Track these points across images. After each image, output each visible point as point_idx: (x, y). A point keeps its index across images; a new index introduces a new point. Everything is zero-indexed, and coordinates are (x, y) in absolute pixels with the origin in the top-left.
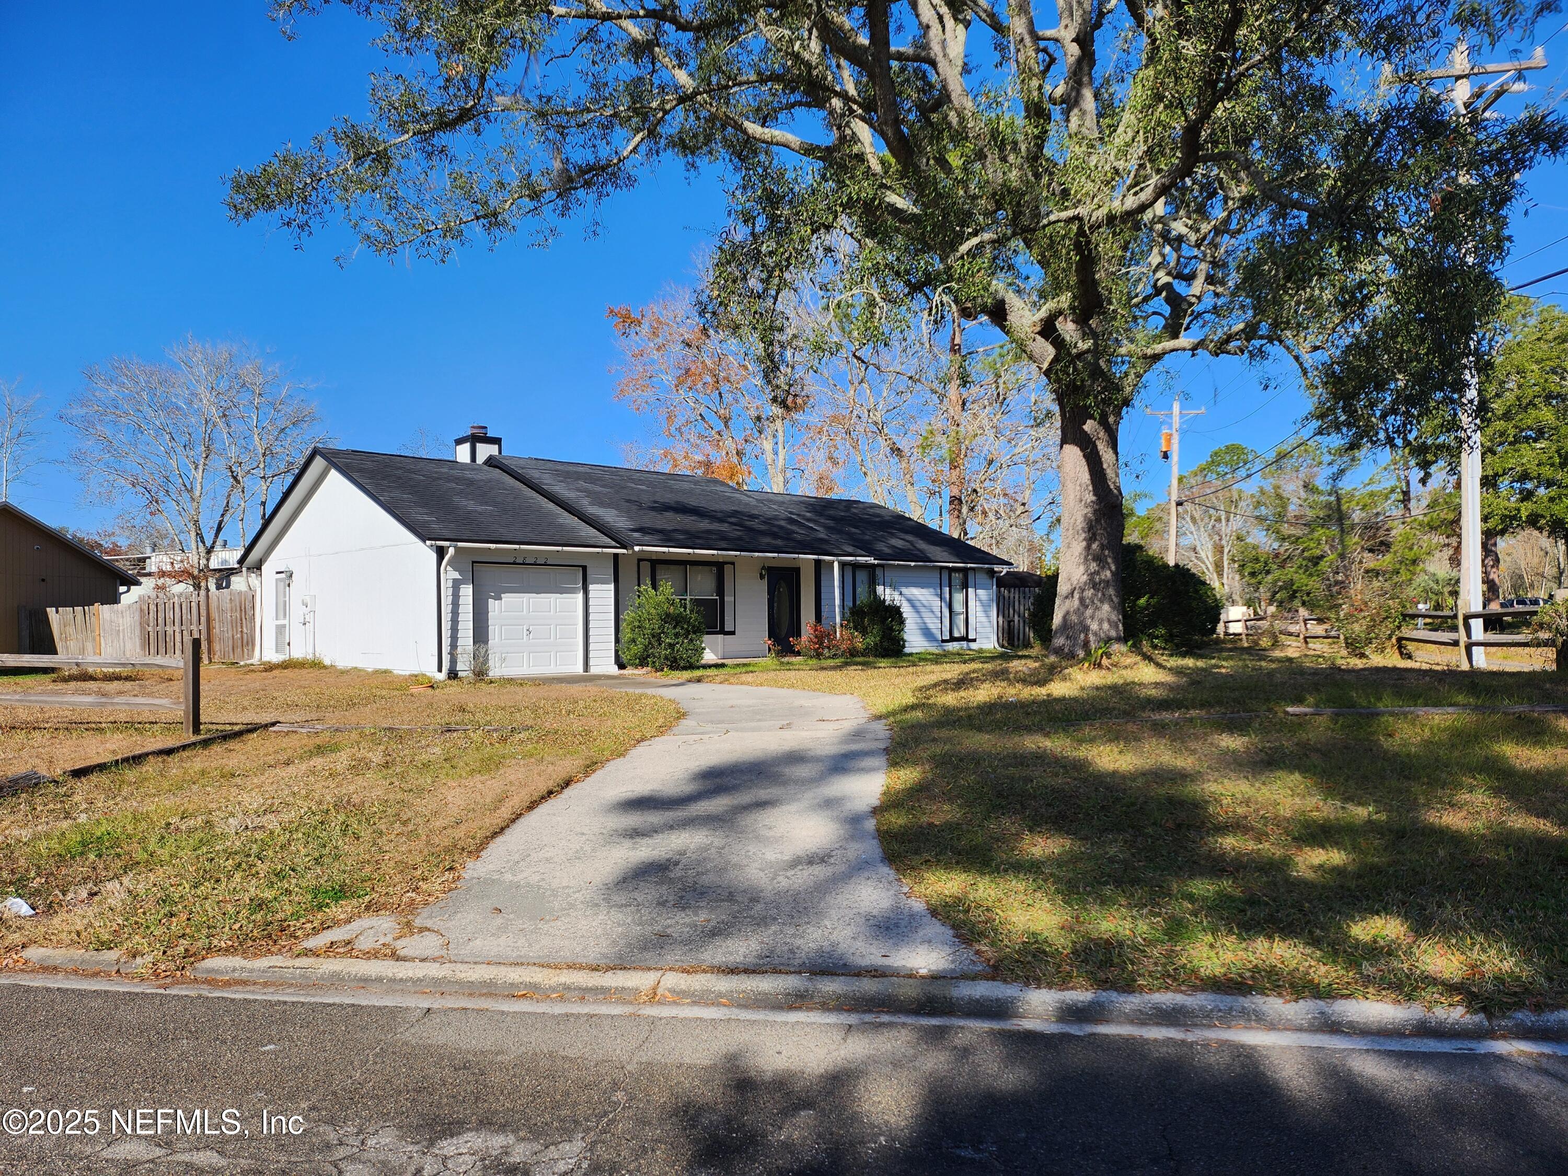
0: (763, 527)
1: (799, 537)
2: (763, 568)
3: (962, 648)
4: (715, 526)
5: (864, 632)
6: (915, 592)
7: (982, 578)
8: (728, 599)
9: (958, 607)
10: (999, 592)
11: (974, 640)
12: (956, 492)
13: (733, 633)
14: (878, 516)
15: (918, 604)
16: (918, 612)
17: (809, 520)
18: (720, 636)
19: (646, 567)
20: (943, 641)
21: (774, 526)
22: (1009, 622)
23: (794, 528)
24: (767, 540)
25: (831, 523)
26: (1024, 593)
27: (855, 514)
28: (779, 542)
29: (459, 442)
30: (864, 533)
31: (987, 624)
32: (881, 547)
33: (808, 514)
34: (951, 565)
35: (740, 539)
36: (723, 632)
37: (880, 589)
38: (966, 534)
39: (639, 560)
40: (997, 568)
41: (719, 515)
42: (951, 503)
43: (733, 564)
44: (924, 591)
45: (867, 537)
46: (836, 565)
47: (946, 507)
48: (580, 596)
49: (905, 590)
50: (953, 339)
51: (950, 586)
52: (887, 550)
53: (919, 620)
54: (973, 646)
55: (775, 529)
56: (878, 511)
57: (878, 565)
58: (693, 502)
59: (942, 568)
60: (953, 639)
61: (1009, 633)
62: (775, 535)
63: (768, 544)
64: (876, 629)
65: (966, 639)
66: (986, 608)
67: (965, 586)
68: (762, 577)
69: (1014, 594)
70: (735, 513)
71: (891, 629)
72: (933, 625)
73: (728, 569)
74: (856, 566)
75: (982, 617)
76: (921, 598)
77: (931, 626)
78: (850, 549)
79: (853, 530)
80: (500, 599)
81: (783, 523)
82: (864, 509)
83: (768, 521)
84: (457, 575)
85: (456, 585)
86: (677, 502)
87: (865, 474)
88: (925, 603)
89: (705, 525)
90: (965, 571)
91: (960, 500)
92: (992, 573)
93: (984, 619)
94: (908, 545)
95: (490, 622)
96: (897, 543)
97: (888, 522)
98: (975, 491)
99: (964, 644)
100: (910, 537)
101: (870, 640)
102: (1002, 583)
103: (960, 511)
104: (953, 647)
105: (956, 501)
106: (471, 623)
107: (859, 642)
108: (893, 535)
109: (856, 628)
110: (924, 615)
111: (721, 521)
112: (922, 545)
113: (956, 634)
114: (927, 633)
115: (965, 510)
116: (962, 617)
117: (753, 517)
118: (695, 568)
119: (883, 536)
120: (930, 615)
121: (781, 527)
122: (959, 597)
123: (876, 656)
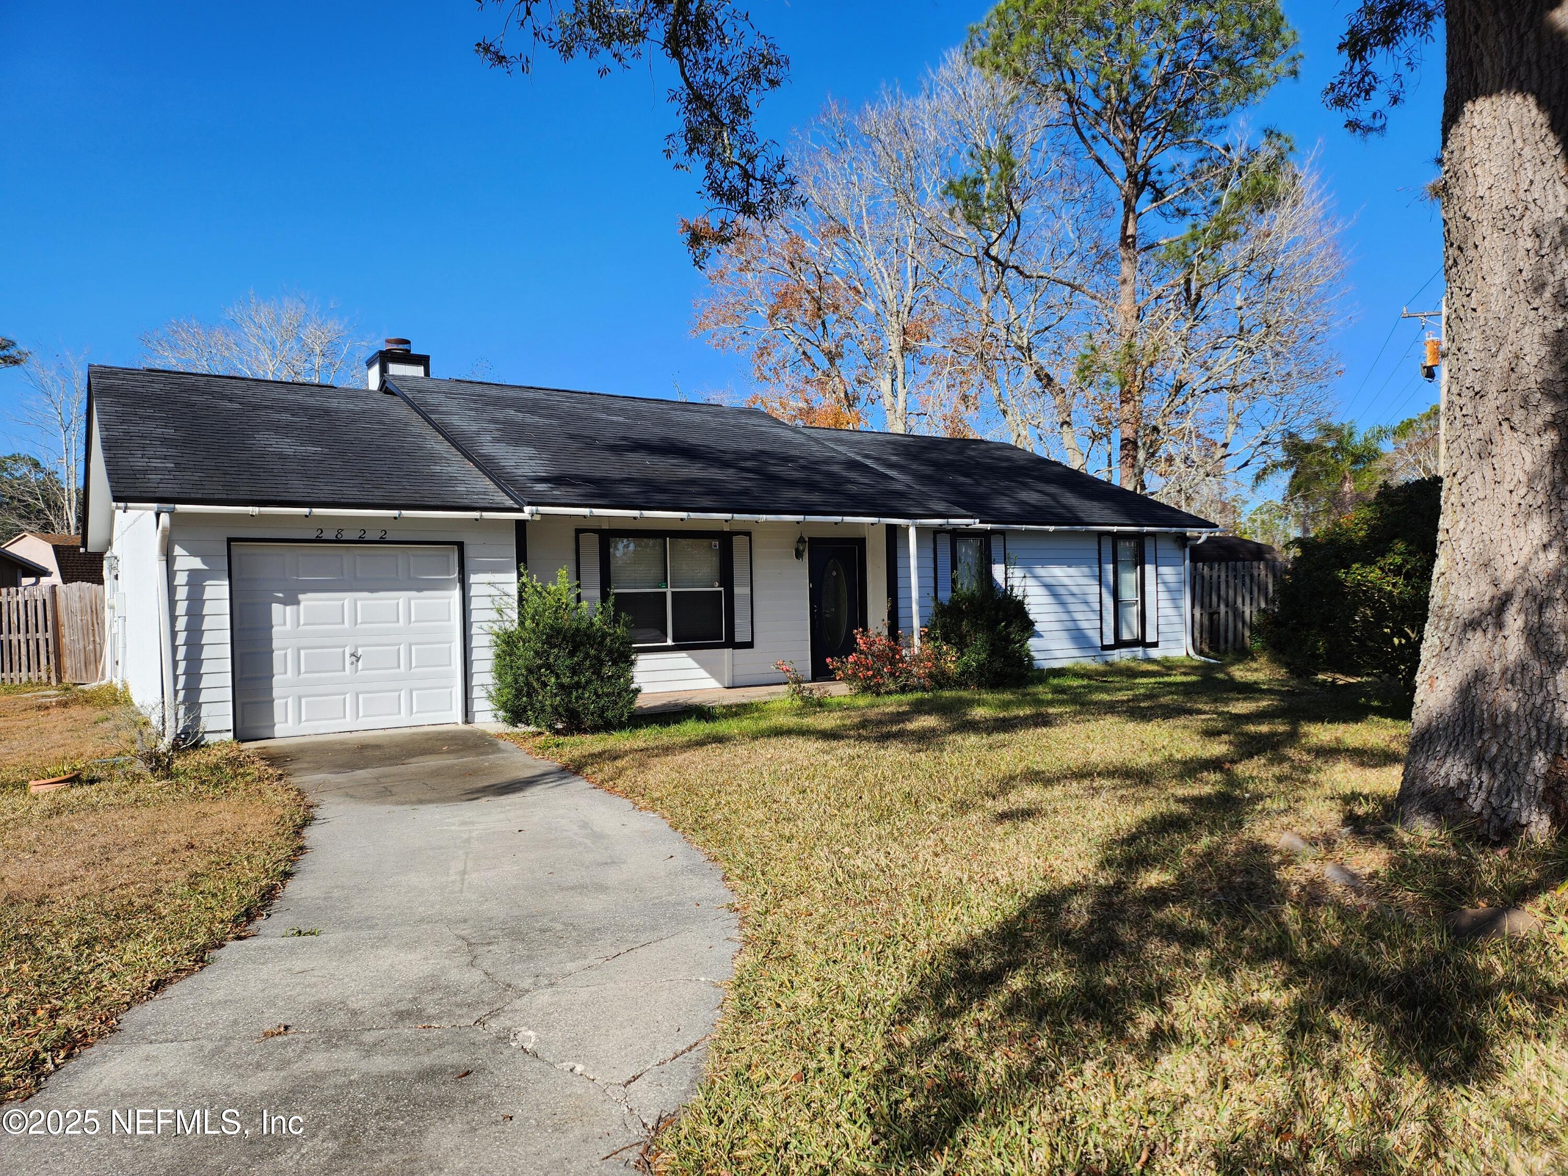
0: (797, 475)
1: (853, 488)
2: (801, 540)
3: (1135, 659)
4: (714, 473)
5: (961, 645)
6: (1059, 573)
7: (1166, 548)
8: (740, 591)
9: (1129, 593)
10: (1194, 569)
11: (1155, 645)
12: (1129, 432)
13: (749, 645)
14: (1008, 459)
15: (1062, 591)
16: (1062, 603)
17: (892, 466)
18: (727, 652)
19: (591, 544)
20: (1105, 648)
21: (819, 472)
22: (1211, 615)
23: (853, 475)
24: (798, 494)
25: (928, 470)
26: (1235, 569)
27: (971, 457)
28: (815, 497)
29: (370, 364)
30: (979, 484)
31: (1176, 619)
32: (1005, 504)
33: (894, 458)
34: (1115, 529)
35: (745, 492)
36: (731, 644)
37: (998, 571)
38: (1143, 487)
39: (578, 532)
40: (1191, 532)
41: (727, 457)
42: (1123, 447)
43: (748, 534)
44: (1072, 571)
45: (981, 490)
46: (912, 533)
47: (1117, 455)
48: (456, 594)
49: (1040, 571)
50: (1125, 228)
51: (1115, 562)
52: (1011, 508)
53: (1065, 617)
54: (1154, 653)
55: (818, 477)
56: (1008, 453)
57: (992, 531)
58: (694, 439)
59: (1101, 534)
60: (1119, 644)
61: (1211, 632)
62: (811, 486)
63: (793, 500)
64: (979, 640)
65: (1141, 642)
66: (1174, 595)
67: (1139, 561)
68: (799, 555)
69: (1219, 572)
70: (756, 455)
71: (1009, 641)
72: (1088, 624)
73: (739, 543)
74: (957, 534)
75: (1167, 608)
76: (1067, 581)
77: (1084, 625)
78: (940, 507)
79: (962, 479)
80: (297, 603)
81: (835, 468)
82: (987, 451)
83: (812, 466)
84: (197, 563)
85: (196, 580)
86: (664, 439)
87: (1005, 412)
88: (1075, 590)
89: (694, 471)
90: (1139, 538)
91: (1135, 443)
92: (1182, 540)
93: (1171, 612)
94: (1048, 501)
95: (275, 644)
96: (1030, 497)
97: (1022, 467)
98: (1156, 429)
99: (1139, 651)
100: (1052, 489)
101: (972, 658)
102: (1199, 555)
103: (1135, 458)
104: (1120, 657)
105: (1129, 445)
106: (228, 647)
107: (951, 664)
108: (1025, 486)
109: (947, 639)
110: (1072, 608)
111: (726, 465)
112: (1071, 500)
113: (1126, 636)
114: (1079, 637)
115: (1141, 455)
116: (1135, 610)
117: (786, 459)
118: (683, 542)
119: (1008, 488)
120: (1083, 607)
121: (829, 474)
122: (1129, 579)
123: (980, 686)
